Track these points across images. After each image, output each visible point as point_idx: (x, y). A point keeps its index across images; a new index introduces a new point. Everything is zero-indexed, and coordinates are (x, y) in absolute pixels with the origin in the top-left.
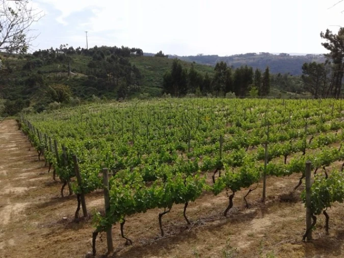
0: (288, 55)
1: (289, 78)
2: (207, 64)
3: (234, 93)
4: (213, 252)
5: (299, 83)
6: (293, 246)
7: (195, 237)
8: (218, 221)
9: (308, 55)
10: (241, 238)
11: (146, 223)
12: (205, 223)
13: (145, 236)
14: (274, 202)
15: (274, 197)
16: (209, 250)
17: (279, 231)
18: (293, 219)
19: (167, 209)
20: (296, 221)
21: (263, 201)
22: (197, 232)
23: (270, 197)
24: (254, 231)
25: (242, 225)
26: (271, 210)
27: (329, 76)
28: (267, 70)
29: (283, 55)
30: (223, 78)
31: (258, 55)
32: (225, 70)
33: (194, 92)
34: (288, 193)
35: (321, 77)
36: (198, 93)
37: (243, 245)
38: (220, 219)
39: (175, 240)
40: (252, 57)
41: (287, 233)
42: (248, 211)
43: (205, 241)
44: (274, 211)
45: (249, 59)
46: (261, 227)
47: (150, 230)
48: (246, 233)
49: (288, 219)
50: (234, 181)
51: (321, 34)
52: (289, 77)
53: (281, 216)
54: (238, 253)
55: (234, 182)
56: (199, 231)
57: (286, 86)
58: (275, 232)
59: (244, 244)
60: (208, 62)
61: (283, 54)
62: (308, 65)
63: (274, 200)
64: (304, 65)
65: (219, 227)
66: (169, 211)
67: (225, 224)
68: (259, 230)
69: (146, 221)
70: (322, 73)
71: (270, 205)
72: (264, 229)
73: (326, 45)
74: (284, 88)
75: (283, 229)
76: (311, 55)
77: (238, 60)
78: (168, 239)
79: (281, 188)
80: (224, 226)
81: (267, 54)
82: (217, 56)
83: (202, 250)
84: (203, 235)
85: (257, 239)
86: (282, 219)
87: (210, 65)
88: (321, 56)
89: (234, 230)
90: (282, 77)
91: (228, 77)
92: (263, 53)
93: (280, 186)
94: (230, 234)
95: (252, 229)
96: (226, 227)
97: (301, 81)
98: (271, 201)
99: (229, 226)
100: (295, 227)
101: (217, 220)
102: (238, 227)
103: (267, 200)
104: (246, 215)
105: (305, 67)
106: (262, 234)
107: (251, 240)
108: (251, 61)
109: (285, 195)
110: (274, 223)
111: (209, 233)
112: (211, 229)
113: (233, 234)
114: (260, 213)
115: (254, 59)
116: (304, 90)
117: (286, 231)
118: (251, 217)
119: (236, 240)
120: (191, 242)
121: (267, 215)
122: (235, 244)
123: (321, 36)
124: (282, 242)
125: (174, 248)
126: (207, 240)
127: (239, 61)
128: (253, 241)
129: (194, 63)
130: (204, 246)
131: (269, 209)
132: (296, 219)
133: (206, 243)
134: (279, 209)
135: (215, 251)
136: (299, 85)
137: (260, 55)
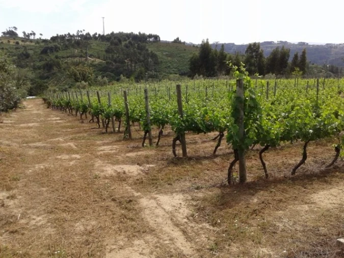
0: (307, 44)
1: (311, 67)
5: (321, 72)
9: (327, 44)
28: (304, 53)
29: (302, 44)
31: (275, 44)
40: (269, 46)
45: (267, 47)
61: (301, 42)
76: (330, 44)
82: (233, 44)
88: (341, 46)
92: (281, 42)
108: (269, 50)
137: (278, 43)
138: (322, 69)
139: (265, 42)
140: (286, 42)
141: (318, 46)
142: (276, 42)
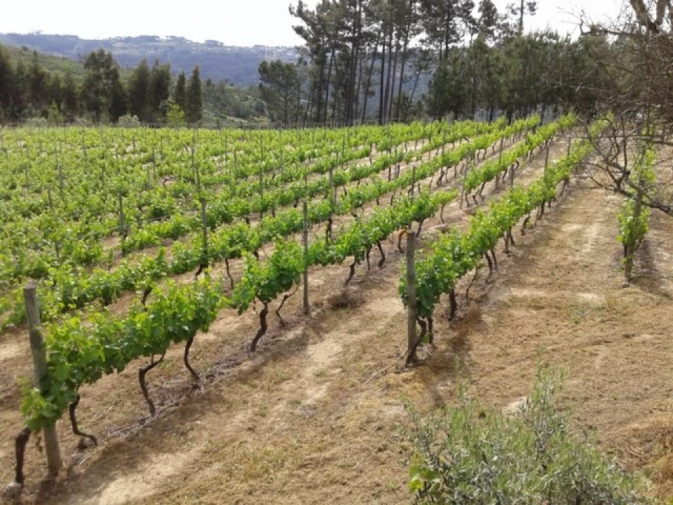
0: (222, 44)
1: (228, 90)
2: (55, 54)
3: (135, 116)
4: (272, 418)
5: (247, 99)
6: (401, 375)
7: (221, 400)
8: (250, 363)
9: (256, 46)
10: (306, 382)
11: (99, 396)
12: (225, 371)
13: (115, 422)
14: (324, 311)
15: (322, 304)
16: (263, 416)
17: (360, 358)
18: (370, 334)
19: (157, 357)
20: (377, 337)
21: (306, 313)
22: (221, 391)
23: (317, 305)
24: (321, 366)
25: (295, 361)
26: (329, 326)
27: (306, 87)
28: (196, 72)
29: (212, 44)
30: (105, 85)
31: (162, 41)
32: (108, 67)
33: (45, 114)
34: (339, 293)
35: (293, 88)
36: (55, 117)
37: (315, 394)
38: (250, 358)
39: (185, 413)
40: (150, 44)
41: (373, 359)
42: (290, 335)
43: (245, 402)
44: (335, 326)
45: (146, 47)
46: (330, 357)
47: (118, 409)
48: (309, 372)
49: (364, 335)
50: (263, 283)
51: (290, 9)
52: (227, 87)
53: (351, 332)
54: (315, 408)
55: (265, 285)
56: (224, 387)
57: (225, 106)
58: (355, 361)
59: (317, 392)
60: (58, 49)
61: (211, 41)
62: (269, 66)
63: (323, 308)
64: (261, 65)
65: (256, 371)
66: (161, 360)
67: (264, 364)
68: (328, 362)
69: (99, 393)
70: (294, 81)
71: (322, 318)
72: (334, 359)
73: (299, 30)
74: (221, 109)
75: (364, 352)
76: (261, 46)
77: (124, 48)
78: (172, 416)
79: (319, 287)
80: (265, 369)
81: (181, 40)
82: (76, 37)
83: (251, 420)
84: (237, 393)
85: (334, 378)
86: (355, 337)
87: (61, 56)
88: (278, 50)
89: (286, 371)
90: (216, 87)
91: (113, 83)
92: (174, 38)
93: (316, 285)
94: (284, 380)
95: (316, 364)
96: (269, 370)
97: (249, 97)
98: (319, 310)
99: (274, 367)
100: (381, 347)
101: (245, 361)
102: (291, 365)
103: (313, 311)
104: (291, 341)
105: (264, 69)
106: (337, 367)
107: (325, 381)
108: (152, 52)
109: (335, 297)
110: (347, 347)
111: (245, 387)
112: (243, 378)
113: (288, 379)
114: (311, 333)
115: (156, 48)
116: (256, 113)
117: (370, 357)
118: (301, 343)
119: (300, 388)
120: (221, 410)
121: (327, 335)
122: (302, 395)
123: (291, 13)
124: (375, 374)
125: (192, 429)
126: (249, 399)
127: (126, 52)
128: (328, 384)
129: (25, 49)
130: (250, 411)
131: (324, 325)
132: (374, 332)
133: (249, 405)
134: (341, 322)
135: (275, 414)
136: (247, 103)
137: (167, 41)
138: (248, 94)
139: (141, 37)
140: (183, 38)
141: (240, 48)
142: (163, 37)
